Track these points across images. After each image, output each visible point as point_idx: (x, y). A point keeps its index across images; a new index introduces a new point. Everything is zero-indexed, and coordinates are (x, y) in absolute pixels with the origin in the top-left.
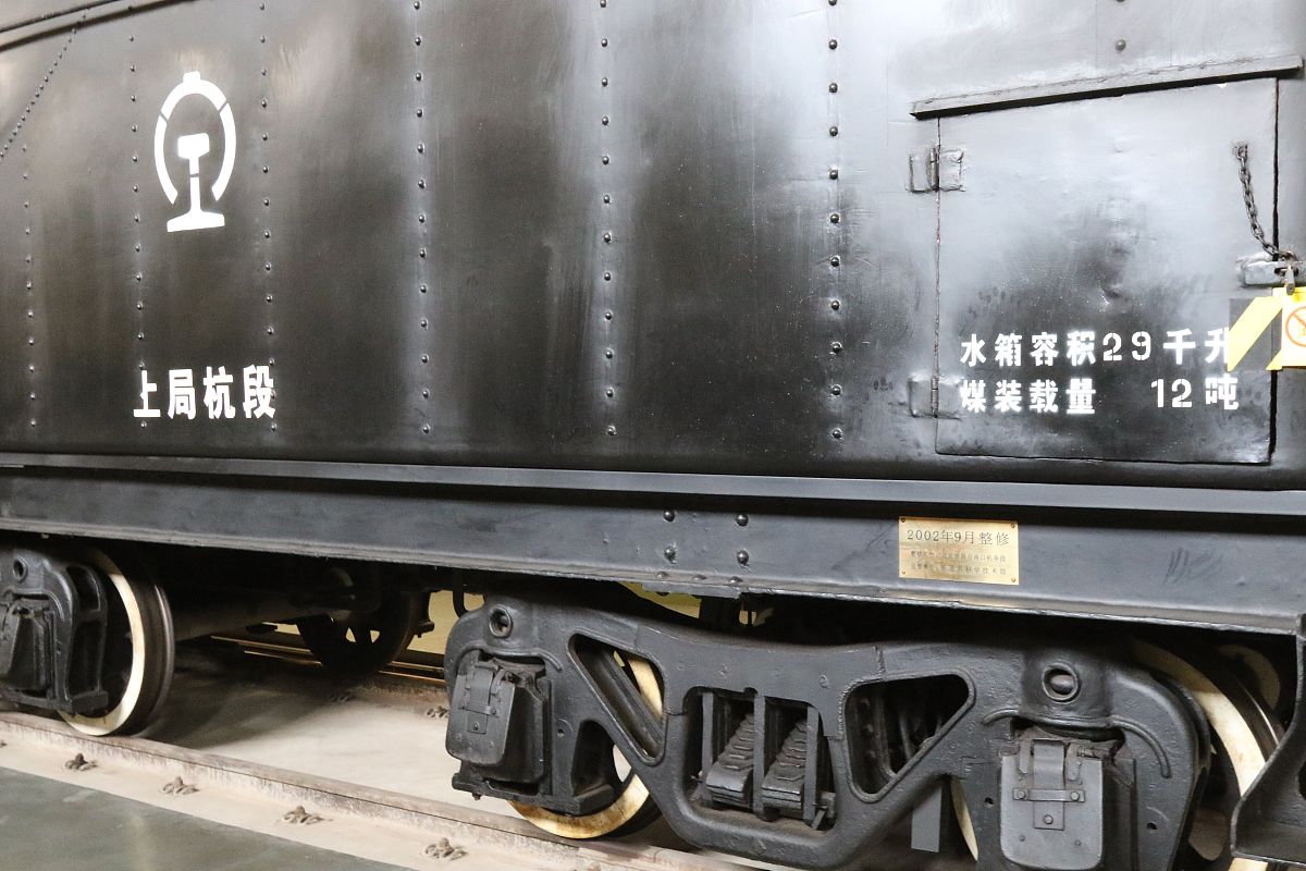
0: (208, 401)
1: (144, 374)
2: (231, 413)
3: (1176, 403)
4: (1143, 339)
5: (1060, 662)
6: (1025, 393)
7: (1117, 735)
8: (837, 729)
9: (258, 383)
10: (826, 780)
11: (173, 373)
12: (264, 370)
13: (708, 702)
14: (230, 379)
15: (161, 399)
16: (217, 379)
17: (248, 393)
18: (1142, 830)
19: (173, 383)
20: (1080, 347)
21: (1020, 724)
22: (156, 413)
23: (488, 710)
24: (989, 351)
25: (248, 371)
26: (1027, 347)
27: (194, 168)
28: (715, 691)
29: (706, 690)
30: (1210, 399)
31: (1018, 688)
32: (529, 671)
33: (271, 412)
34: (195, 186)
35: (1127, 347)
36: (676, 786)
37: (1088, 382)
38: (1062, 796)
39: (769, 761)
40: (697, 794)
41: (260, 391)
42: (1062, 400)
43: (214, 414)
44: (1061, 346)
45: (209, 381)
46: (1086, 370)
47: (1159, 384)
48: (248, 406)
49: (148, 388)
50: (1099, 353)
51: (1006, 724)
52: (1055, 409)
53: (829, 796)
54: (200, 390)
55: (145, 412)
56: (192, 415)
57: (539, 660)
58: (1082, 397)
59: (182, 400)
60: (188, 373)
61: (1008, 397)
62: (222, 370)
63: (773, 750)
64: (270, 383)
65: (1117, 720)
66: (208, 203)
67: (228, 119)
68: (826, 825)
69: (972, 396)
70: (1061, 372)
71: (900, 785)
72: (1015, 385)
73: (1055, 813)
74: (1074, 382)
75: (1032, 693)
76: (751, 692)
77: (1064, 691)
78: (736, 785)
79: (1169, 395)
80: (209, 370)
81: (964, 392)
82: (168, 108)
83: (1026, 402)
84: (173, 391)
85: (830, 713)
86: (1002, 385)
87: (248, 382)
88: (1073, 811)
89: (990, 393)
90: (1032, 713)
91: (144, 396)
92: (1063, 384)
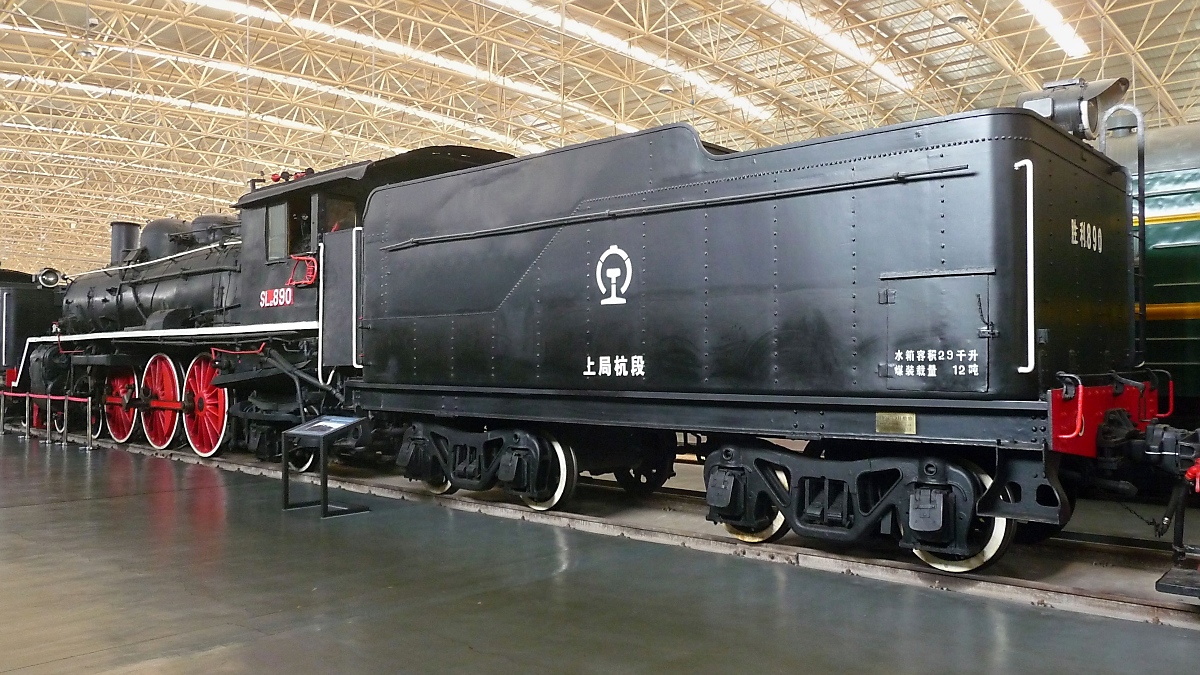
0: (616, 369)
1: (589, 358)
2: (626, 373)
3: (960, 373)
4: (950, 352)
5: (931, 462)
6: (915, 369)
7: (949, 487)
8: (855, 490)
9: (637, 362)
10: (851, 510)
11: (601, 358)
12: (641, 357)
13: (807, 482)
14: (626, 360)
15: (595, 368)
16: (620, 360)
17: (633, 366)
18: (958, 520)
19: (601, 362)
20: (932, 355)
21: (919, 485)
22: (594, 373)
23: (723, 487)
24: (904, 356)
25: (633, 358)
26: (916, 354)
27: (614, 281)
28: (809, 478)
29: (807, 478)
30: (970, 372)
31: (917, 472)
32: (739, 473)
33: (643, 374)
34: (614, 288)
35: (946, 355)
36: (795, 516)
37: (934, 366)
38: (929, 506)
39: (830, 504)
40: (804, 517)
41: (638, 365)
42: (926, 372)
43: (618, 374)
44: (926, 355)
45: (617, 361)
46: (933, 362)
47: (955, 367)
48: (633, 371)
49: (590, 363)
50: (937, 357)
51: (913, 485)
52: (924, 375)
53: (852, 516)
54: (613, 365)
55: (588, 373)
56: (609, 374)
57: (743, 469)
58: (932, 371)
59: (605, 367)
60: (608, 358)
61: (910, 370)
62: (623, 357)
63: (831, 500)
64: (643, 362)
65: (950, 482)
66: (619, 294)
67: (628, 264)
68: (850, 526)
69: (898, 370)
70: (926, 363)
71: (877, 509)
72: (912, 367)
73: (927, 513)
74: (930, 366)
75: (921, 474)
76: (823, 478)
77: (931, 472)
78: (818, 513)
79: (958, 370)
80: (617, 357)
81: (896, 369)
82: (603, 258)
83: (915, 372)
84: (601, 365)
85: (852, 486)
86: (908, 367)
87: (633, 362)
88: (933, 511)
89: (904, 369)
90: (922, 481)
91: (589, 367)
92: (927, 367)
